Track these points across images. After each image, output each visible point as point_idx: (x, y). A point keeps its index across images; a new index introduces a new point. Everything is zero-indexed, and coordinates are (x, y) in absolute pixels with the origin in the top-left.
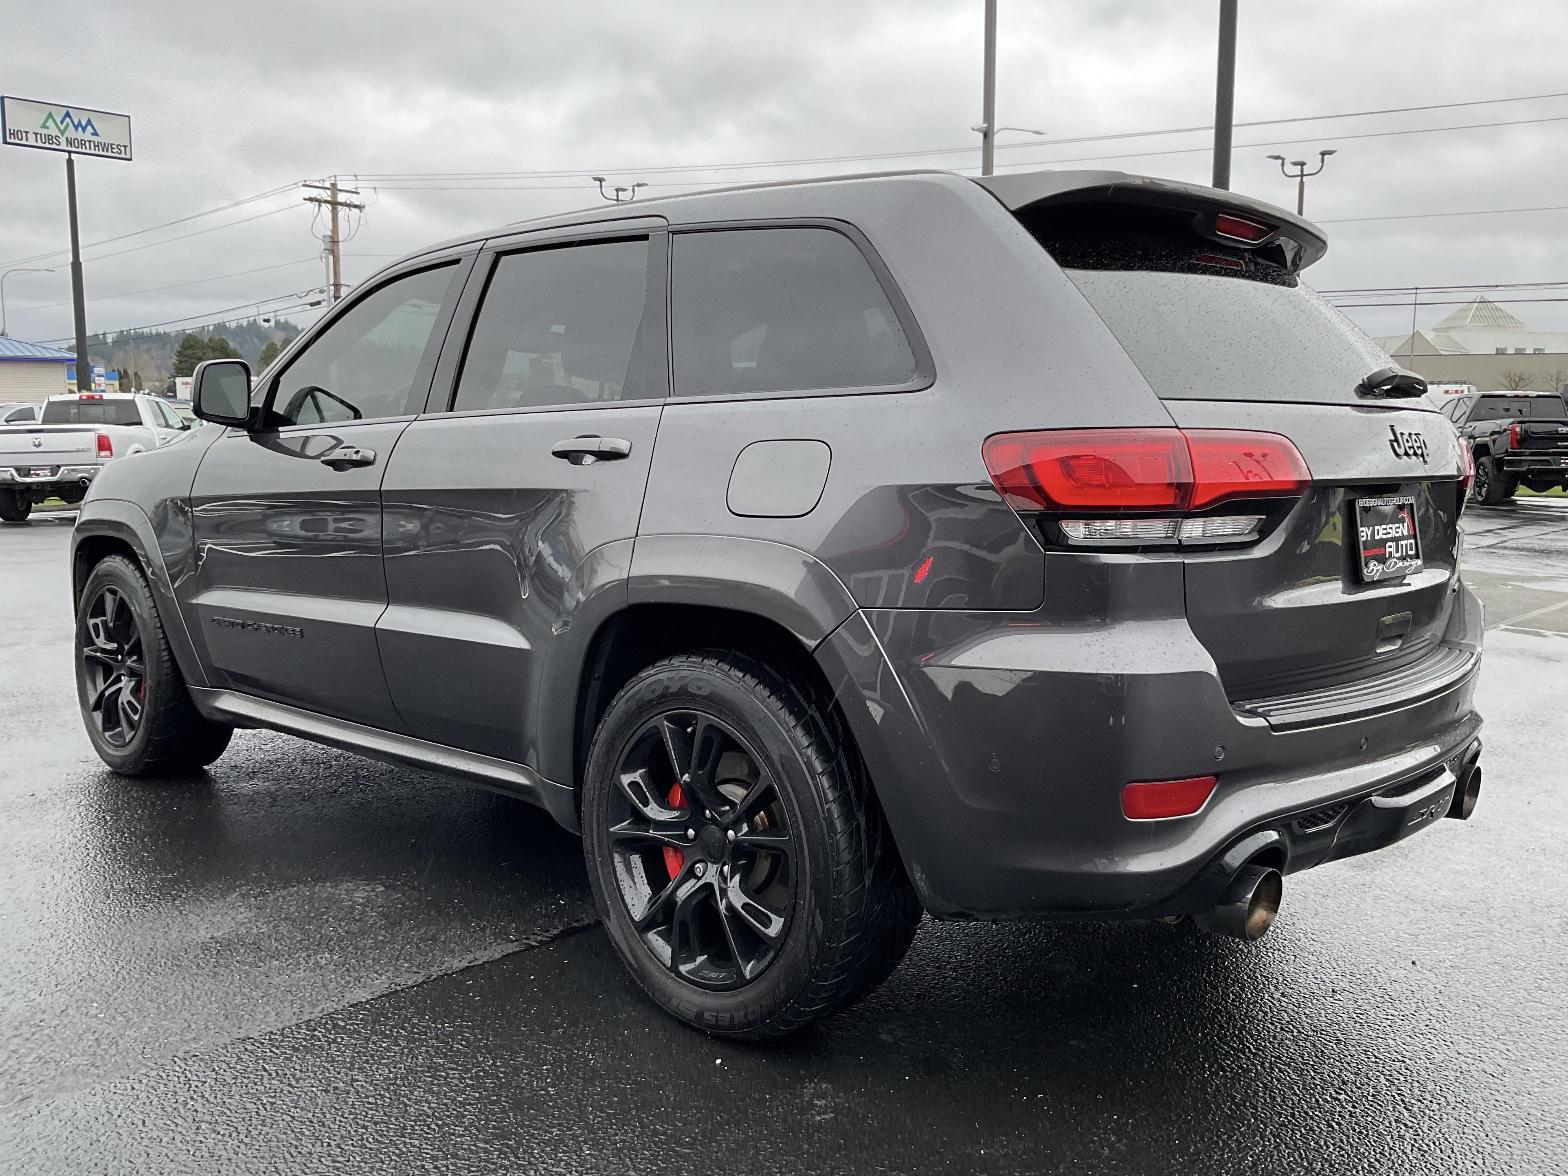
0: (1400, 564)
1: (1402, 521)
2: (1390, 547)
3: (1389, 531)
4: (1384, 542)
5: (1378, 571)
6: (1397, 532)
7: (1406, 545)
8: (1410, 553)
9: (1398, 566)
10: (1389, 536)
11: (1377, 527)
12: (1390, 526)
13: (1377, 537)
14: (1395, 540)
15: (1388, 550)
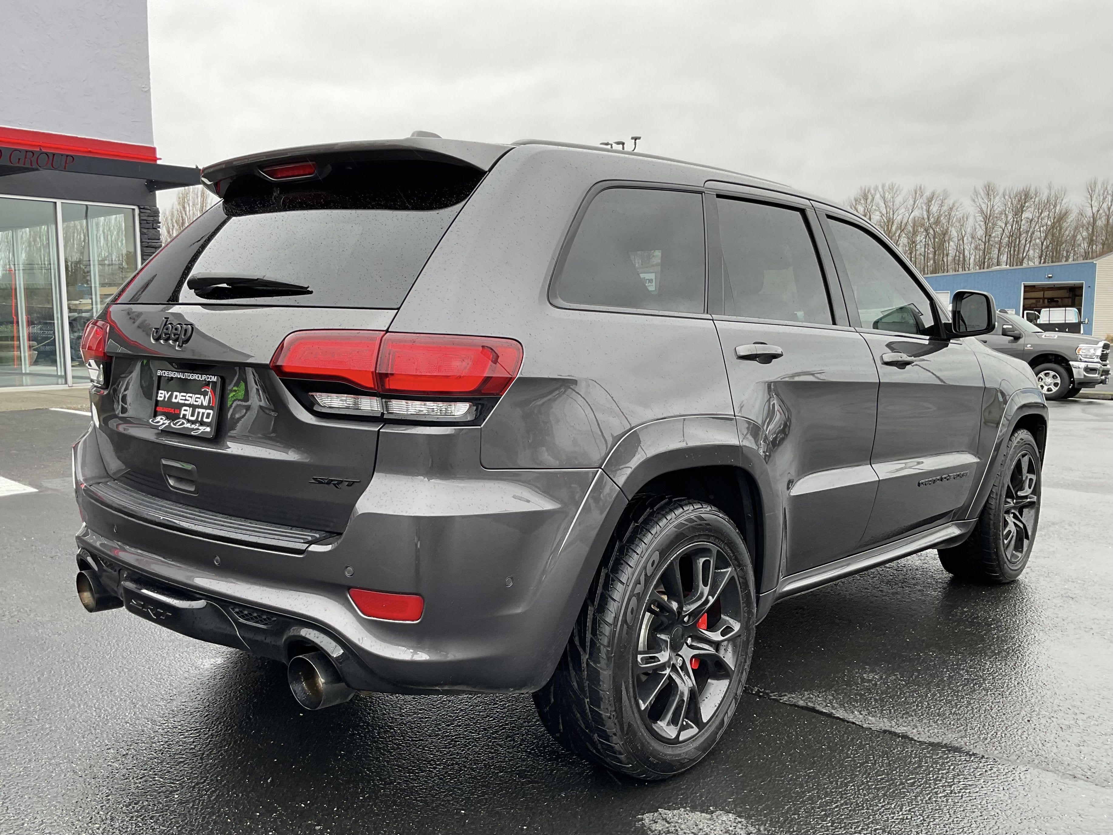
0: (188, 425)
1: (205, 394)
2: (185, 410)
3: (187, 398)
4: (179, 406)
5: (163, 424)
6: (197, 401)
7: (203, 414)
8: (205, 420)
9: (185, 426)
10: (186, 402)
11: (175, 393)
12: (191, 395)
13: (174, 400)
14: (194, 407)
15: (183, 412)
